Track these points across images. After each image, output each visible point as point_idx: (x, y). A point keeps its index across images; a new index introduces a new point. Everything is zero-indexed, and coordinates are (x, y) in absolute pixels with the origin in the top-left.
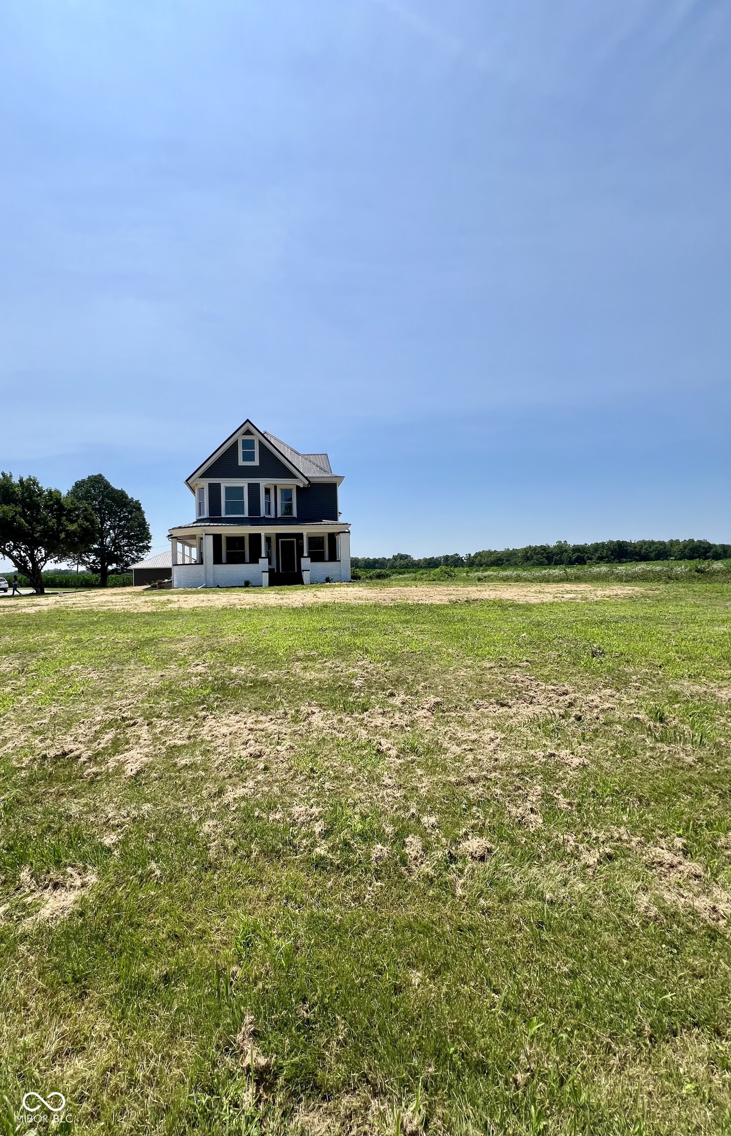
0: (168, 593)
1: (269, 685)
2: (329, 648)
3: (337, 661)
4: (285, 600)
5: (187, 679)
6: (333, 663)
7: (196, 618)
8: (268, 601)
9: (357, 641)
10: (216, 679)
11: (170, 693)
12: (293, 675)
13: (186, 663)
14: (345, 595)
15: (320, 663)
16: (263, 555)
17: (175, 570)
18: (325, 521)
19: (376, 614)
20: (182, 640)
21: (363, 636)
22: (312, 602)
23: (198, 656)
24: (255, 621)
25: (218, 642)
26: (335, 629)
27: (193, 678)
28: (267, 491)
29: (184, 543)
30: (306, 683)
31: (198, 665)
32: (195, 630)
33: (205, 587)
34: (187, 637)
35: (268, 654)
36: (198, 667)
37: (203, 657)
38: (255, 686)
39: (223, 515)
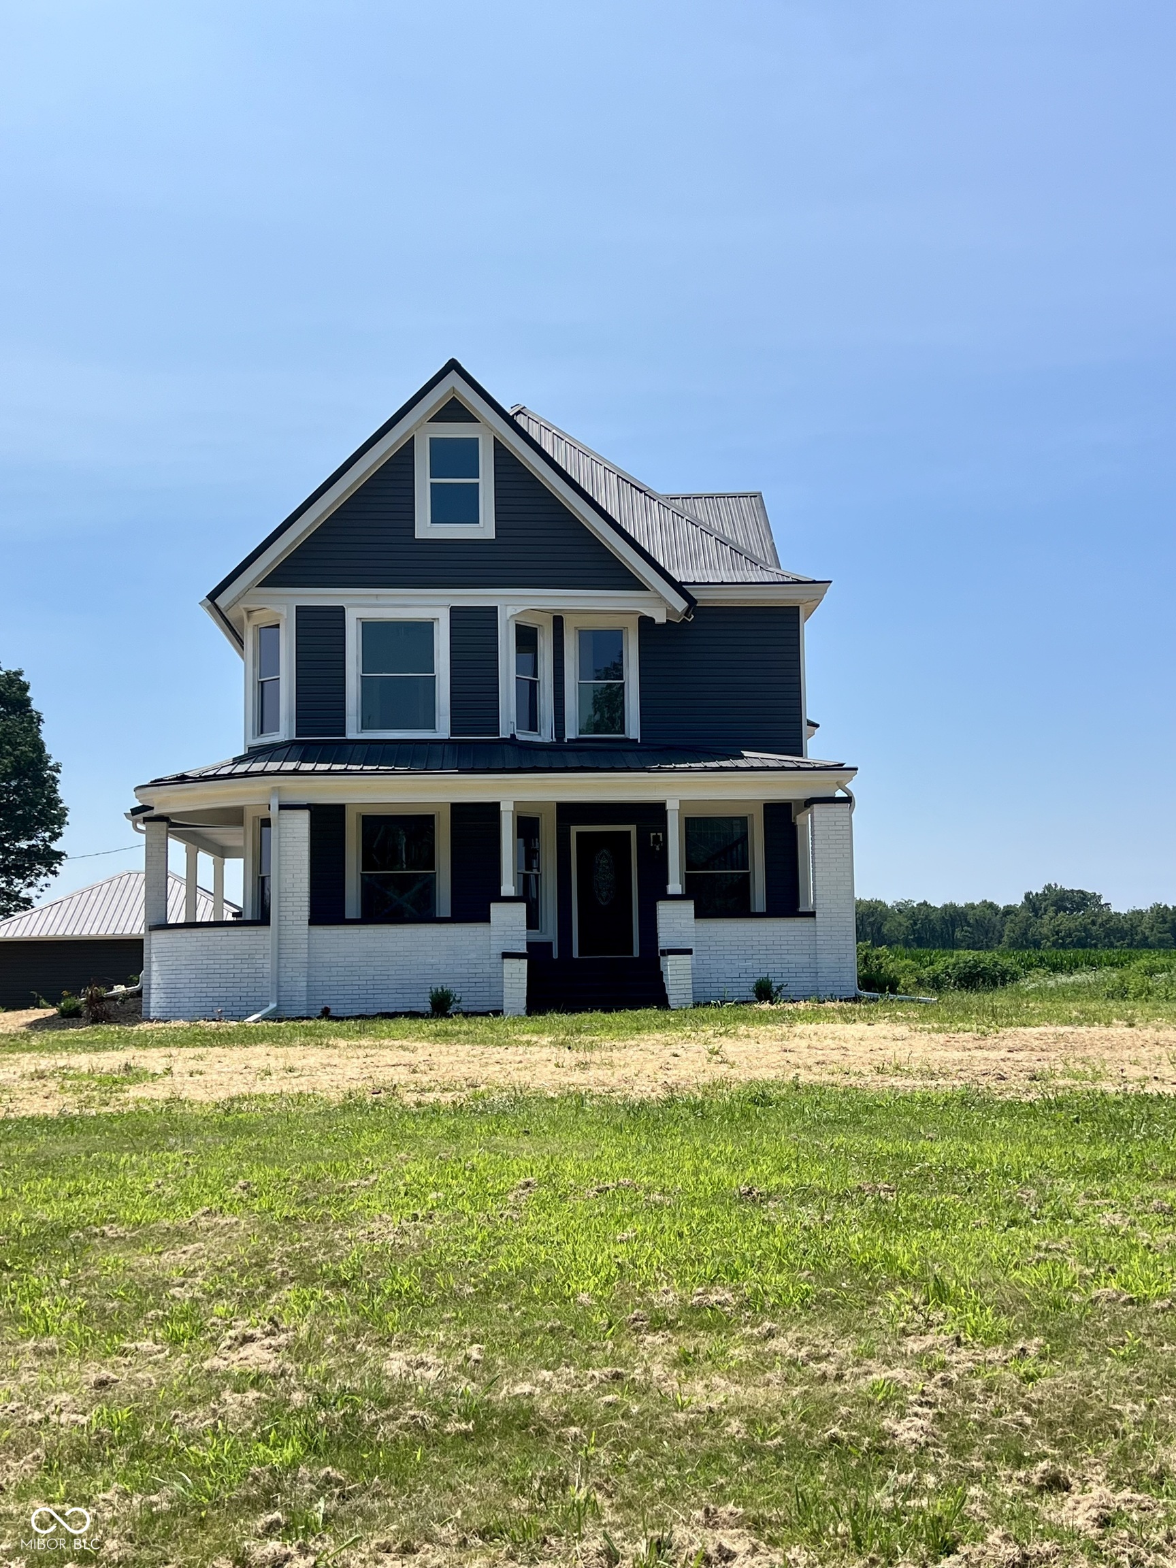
0: (127, 1042)
1: (541, 1432)
2: (780, 1279)
3: (821, 1334)
4: (593, 1072)
5: (204, 1400)
6: (801, 1342)
7: (240, 1144)
8: (525, 1077)
9: (898, 1249)
10: (322, 1403)
11: (132, 1456)
12: (641, 1391)
13: (201, 1330)
14: (836, 1056)
15: (749, 1339)
16: (508, 888)
17: (158, 949)
18: (753, 757)
19: (970, 1135)
20: (183, 1235)
21: (920, 1226)
22: (704, 1079)
23: (248, 1302)
24: (477, 1157)
25: (330, 1245)
26: (806, 1195)
27: (227, 1395)
28: (526, 638)
29: (197, 842)
30: (692, 1424)
31: (247, 1340)
32: (236, 1192)
33: (275, 1017)
34: (204, 1223)
35: (530, 1298)
36: (251, 1350)
37: (271, 1306)
38: (480, 1434)
39: (353, 732)
